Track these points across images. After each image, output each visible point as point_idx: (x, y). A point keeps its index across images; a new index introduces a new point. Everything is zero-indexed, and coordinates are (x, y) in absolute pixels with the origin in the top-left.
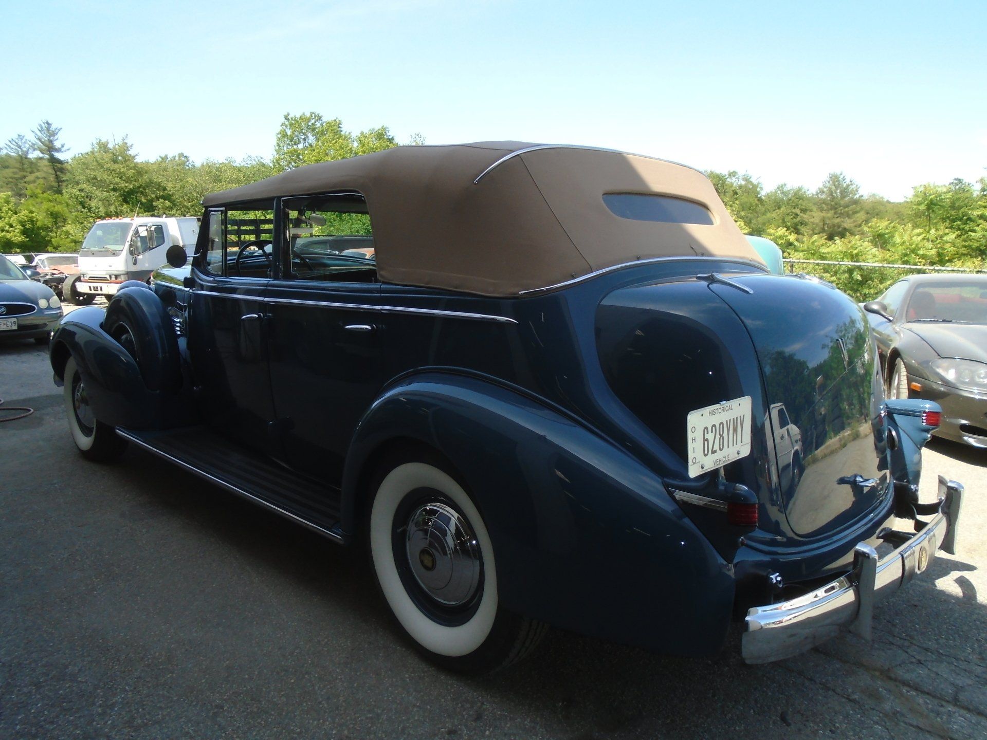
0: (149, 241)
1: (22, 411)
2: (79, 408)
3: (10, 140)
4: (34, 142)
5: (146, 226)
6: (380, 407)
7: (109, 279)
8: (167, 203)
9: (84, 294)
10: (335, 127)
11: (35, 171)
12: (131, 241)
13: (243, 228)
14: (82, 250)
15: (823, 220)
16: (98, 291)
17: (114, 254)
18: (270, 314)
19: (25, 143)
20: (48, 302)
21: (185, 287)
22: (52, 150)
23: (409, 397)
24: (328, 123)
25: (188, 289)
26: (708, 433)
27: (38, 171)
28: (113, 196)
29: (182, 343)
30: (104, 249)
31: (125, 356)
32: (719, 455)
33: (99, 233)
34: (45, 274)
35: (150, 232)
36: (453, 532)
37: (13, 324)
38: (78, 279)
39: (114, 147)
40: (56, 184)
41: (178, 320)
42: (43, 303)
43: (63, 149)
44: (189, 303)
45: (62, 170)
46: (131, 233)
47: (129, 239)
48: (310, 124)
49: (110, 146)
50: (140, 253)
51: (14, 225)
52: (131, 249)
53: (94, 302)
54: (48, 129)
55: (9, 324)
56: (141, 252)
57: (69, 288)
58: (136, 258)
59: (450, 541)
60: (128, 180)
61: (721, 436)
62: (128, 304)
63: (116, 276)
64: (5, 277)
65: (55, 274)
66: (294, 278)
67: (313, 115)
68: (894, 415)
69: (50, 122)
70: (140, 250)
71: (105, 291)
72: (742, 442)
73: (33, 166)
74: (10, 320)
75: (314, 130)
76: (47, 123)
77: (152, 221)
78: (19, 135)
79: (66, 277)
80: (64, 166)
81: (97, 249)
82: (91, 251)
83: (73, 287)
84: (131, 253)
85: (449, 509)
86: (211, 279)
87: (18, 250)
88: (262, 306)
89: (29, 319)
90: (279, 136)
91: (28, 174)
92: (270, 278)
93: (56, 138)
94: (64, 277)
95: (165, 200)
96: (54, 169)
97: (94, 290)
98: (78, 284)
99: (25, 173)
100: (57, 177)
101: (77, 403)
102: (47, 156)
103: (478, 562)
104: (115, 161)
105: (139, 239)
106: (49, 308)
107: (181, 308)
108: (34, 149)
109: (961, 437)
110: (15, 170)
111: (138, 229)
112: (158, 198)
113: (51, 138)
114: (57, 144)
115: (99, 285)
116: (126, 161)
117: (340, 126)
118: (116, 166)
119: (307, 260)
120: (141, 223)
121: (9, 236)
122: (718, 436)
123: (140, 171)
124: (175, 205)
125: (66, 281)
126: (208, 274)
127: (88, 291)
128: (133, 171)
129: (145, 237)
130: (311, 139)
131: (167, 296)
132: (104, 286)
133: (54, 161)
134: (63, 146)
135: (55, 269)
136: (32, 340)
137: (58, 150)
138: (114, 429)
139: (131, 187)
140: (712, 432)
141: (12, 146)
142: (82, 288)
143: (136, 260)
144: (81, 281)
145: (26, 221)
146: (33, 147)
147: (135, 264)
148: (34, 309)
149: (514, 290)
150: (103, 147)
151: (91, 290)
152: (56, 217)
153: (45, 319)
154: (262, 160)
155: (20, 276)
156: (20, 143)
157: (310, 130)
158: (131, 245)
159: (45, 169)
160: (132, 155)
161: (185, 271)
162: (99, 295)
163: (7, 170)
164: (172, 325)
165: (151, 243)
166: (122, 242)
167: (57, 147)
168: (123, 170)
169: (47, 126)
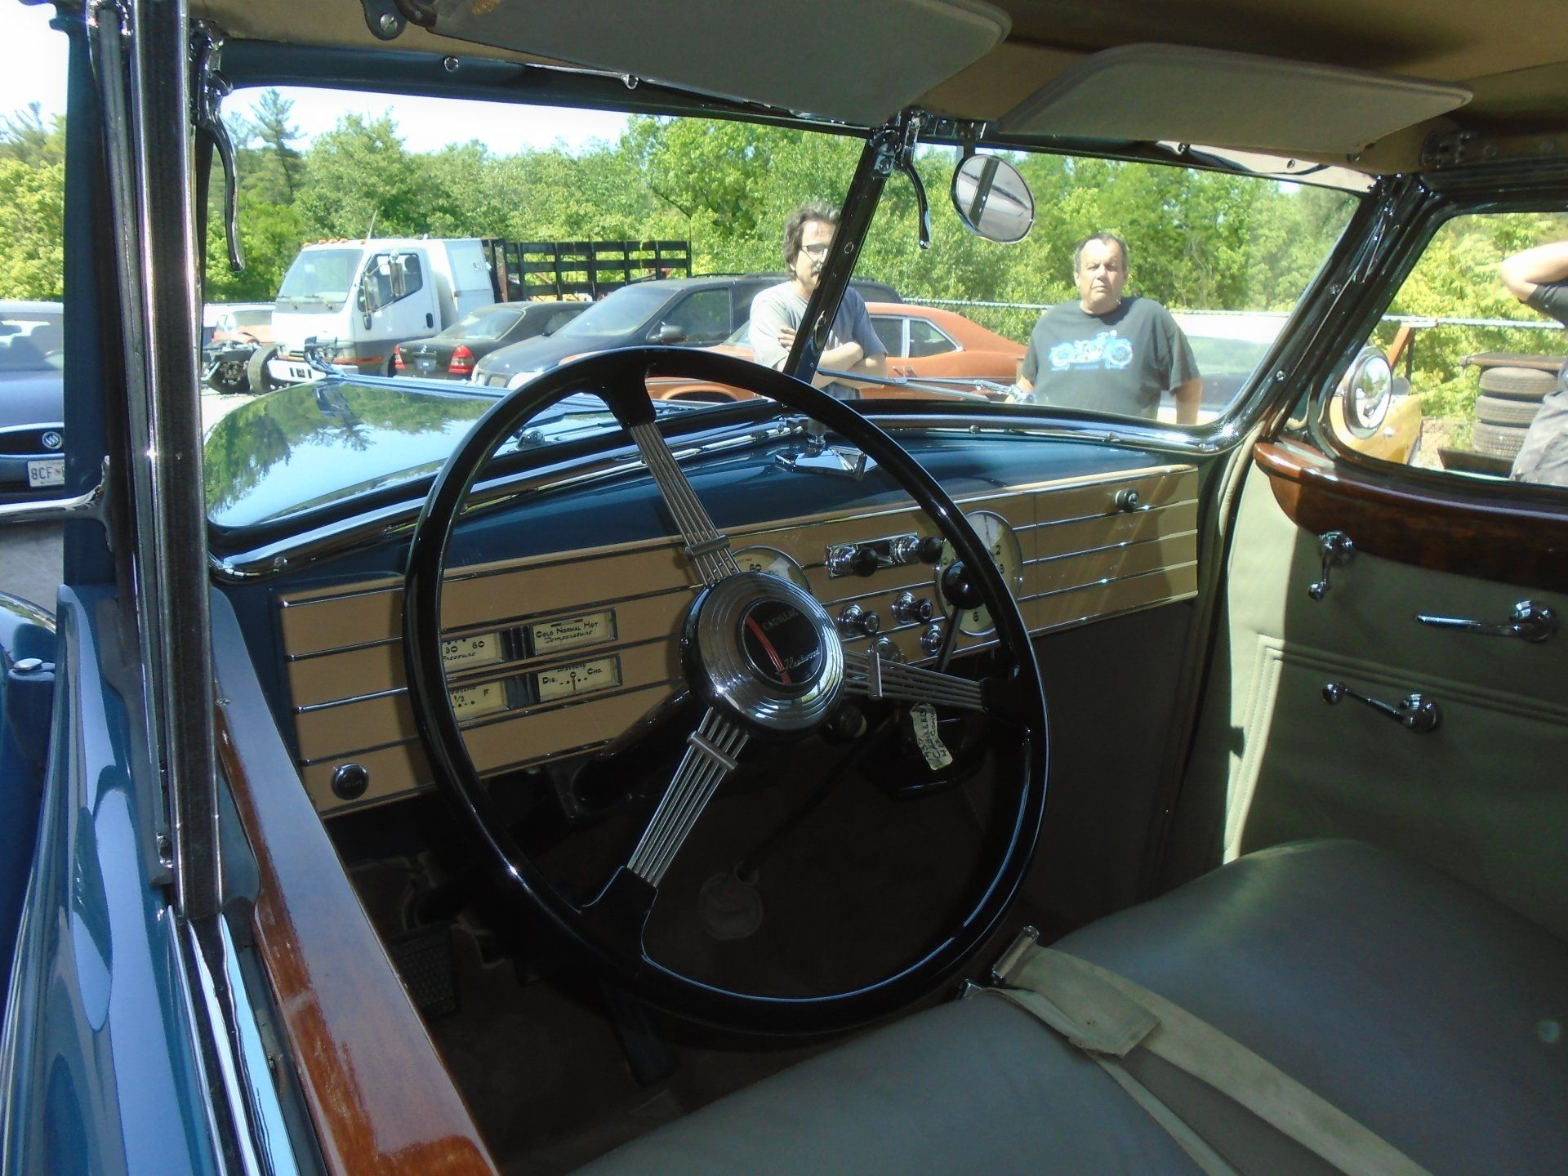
0: (395, 285)
4: (255, 125)
5: (388, 255)
8: (449, 219)
11: (257, 169)
12: (361, 284)
13: (566, 259)
14: (277, 299)
16: (304, 376)
17: (331, 308)
19: (242, 125)
22: (280, 135)
27: (262, 169)
30: (313, 300)
33: (309, 268)
34: (221, 343)
35: (394, 267)
38: (273, 355)
39: (371, 126)
40: (287, 190)
43: (297, 135)
45: (297, 167)
46: (361, 268)
47: (357, 280)
49: (365, 124)
50: (377, 307)
51: (217, 255)
52: (362, 299)
54: (275, 103)
56: (379, 305)
57: (259, 370)
58: (369, 315)
60: (390, 180)
63: (336, 350)
65: (237, 344)
70: (378, 301)
73: (254, 161)
77: (407, 246)
78: (233, 113)
79: (254, 350)
80: (297, 161)
81: (302, 299)
82: (293, 304)
83: (265, 368)
84: (361, 306)
91: (246, 174)
93: (285, 116)
94: (251, 349)
95: (446, 213)
96: (285, 166)
97: (299, 376)
98: (272, 364)
100: (289, 178)
102: (274, 146)
104: (371, 149)
105: (375, 280)
108: (256, 136)
111: (373, 263)
112: (435, 211)
113: (280, 117)
114: (288, 127)
116: (386, 149)
118: (373, 157)
120: (380, 250)
123: (410, 167)
125: (253, 358)
127: (288, 377)
128: (398, 166)
129: (388, 276)
133: (285, 154)
134: (296, 129)
135: (246, 333)
137: (290, 136)
139: (396, 190)
142: (279, 370)
143: (369, 321)
144: (276, 358)
146: (254, 132)
147: (368, 326)
150: (356, 125)
151: (293, 375)
152: (279, 241)
156: (234, 126)
158: (361, 293)
159: (271, 166)
160: (397, 139)
165: (396, 288)
166: (345, 286)
167: (288, 131)
168: (383, 164)
169: (272, 95)
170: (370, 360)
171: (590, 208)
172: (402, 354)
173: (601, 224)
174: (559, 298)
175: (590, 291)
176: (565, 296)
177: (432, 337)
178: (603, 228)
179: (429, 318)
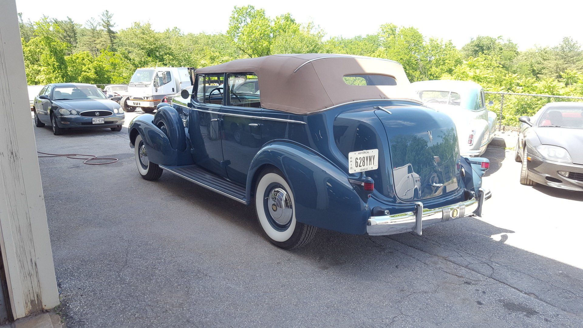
0: (164, 80)
1: (113, 160)
2: (142, 157)
3: (88, 21)
4: (100, 22)
5: (162, 72)
6: (261, 154)
7: (143, 99)
8: (171, 57)
9: (131, 106)
10: (262, 13)
11: (100, 37)
12: (155, 79)
14: (130, 83)
15: (557, 65)
16: (138, 105)
17: (146, 86)
18: (222, 119)
19: (95, 22)
20: (118, 110)
21: (188, 107)
22: (109, 26)
23: (271, 150)
24: (258, 11)
25: (189, 108)
26: (357, 160)
27: (102, 37)
28: (142, 52)
29: (186, 130)
30: (140, 84)
31: (163, 135)
32: (362, 167)
33: (138, 75)
35: (164, 75)
36: (284, 200)
37: (102, 121)
38: (128, 99)
39: (143, 26)
40: (111, 45)
41: (184, 121)
42: (116, 111)
43: (115, 26)
44: (190, 113)
45: (114, 37)
46: (154, 75)
47: (153, 78)
48: (248, 11)
49: (141, 25)
50: (159, 86)
51: (91, 68)
52: (155, 83)
53: (135, 110)
54: (107, 14)
55: (101, 121)
56: (159, 85)
57: (124, 103)
58: (157, 88)
59: (283, 203)
60: (150, 44)
61: (364, 161)
62: (164, 113)
63: (147, 98)
64: (97, 97)
65: (116, 96)
66: (232, 105)
67: (250, 6)
68: (471, 164)
69: (108, 11)
71: (141, 105)
72: (373, 164)
73: (99, 34)
74: (101, 119)
75: (250, 15)
76: (107, 11)
77: (165, 69)
78: (92, 18)
79: (122, 97)
80: (115, 35)
81: (137, 83)
82: (135, 84)
83: (126, 102)
84: (155, 86)
85: (283, 191)
86: (199, 104)
87: (93, 82)
88: (219, 116)
89: (109, 118)
90: (231, 19)
92: (222, 105)
93: (111, 19)
94: (121, 97)
95: (170, 55)
96: (110, 36)
97: (136, 105)
98: (128, 101)
99: (95, 39)
100: (112, 41)
101: (141, 155)
102: (106, 29)
103: (292, 209)
105: (158, 78)
106: (118, 113)
107: (185, 115)
108: (100, 26)
109: (546, 183)
110: (90, 37)
111: (158, 74)
112: (166, 54)
113: (109, 19)
114: (112, 23)
115: (138, 102)
116: (149, 33)
117: (264, 12)
118: (144, 36)
119: (238, 96)
120: (160, 70)
121: (88, 74)
122: (362, 161)
123: (156, 38)
124: (175, 59)
125: (121, 100)
126: (197, 102)
127: (133, 105)
128: (153, 39)
129: (162, 77)
130: (249, 20)
131: (179, 109)
132: (141, 102)
133: (110, 32)
134: (115, 23)
135: (115, 93)
136: (109, 129)
137: (112, 26)
138: (158, 165)
139: (152, 47)
140: (359, 159)
141: (88, 24)
142: (130, 103)
143: (157, 90)
144: (129, 100)
145: (96, 67)
146: (99, 24)
147: (156, 92)
148: (111, 113)
149: (306, 112)
150: (138, 25)
151: (134, 104)
152: (114, 65)
153: (116, 119)
154: (222, 33)
155: (104, 97)
156: (92, 22)
157: (248, 15)
159: (105, 36)
160: (152, 30)
161: (188, 100)
162: (138, 107)
163: (86, 37)
164: (182, 123)
165: (164, 81)
166: (150, 80)
167: (112, 24)
168: (148, 38)
169: (106, 12)
170: (157, 100)
171: (217, 54)
172: (167, 99)
173: (222, 59)
174: (210, 85)
175: (218, 83)
176: (211, 84)
177: (174, 94)
178: (223, 61)
179: (173, 89)
